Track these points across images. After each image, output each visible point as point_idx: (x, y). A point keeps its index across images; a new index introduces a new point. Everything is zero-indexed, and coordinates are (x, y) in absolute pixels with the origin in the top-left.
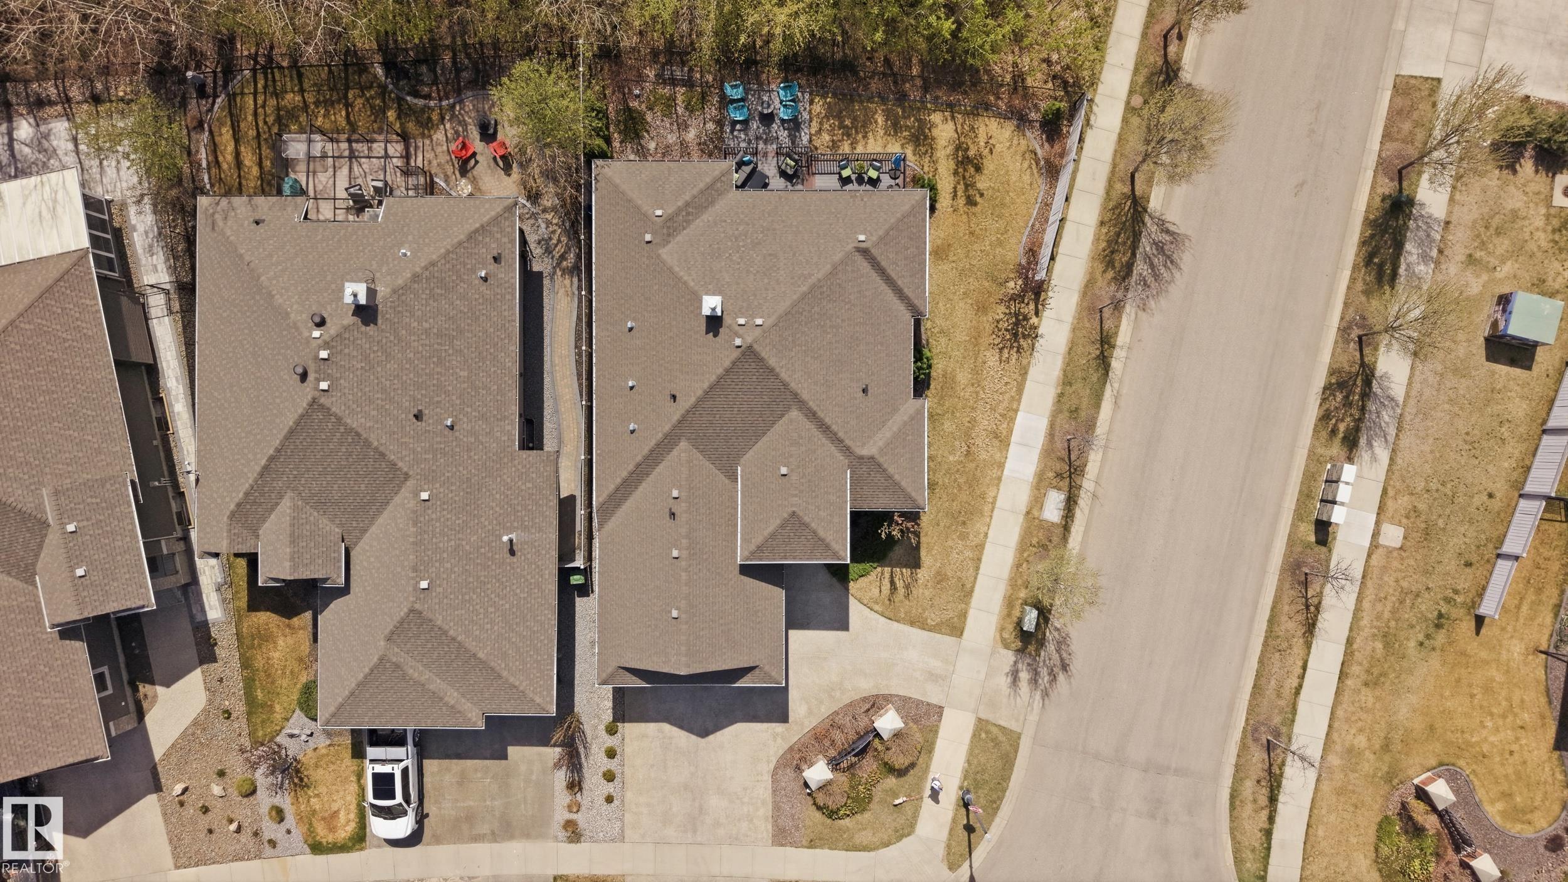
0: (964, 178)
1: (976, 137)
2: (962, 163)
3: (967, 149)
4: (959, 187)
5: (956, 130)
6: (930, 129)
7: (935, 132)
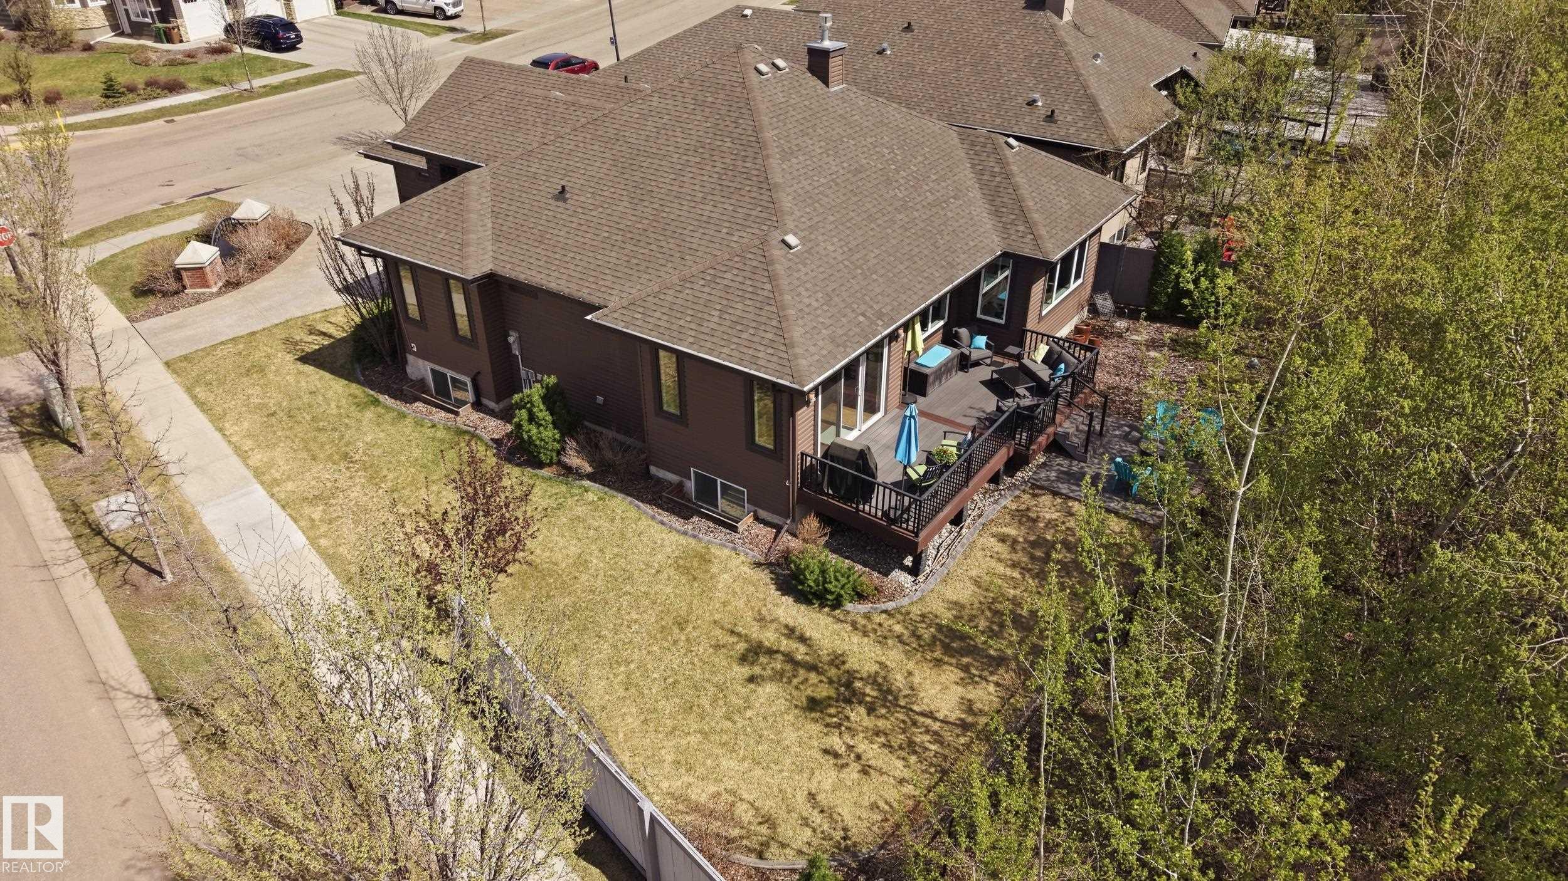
0: (812, 668)
1: (888, 746)
2: (848, 685)
3: (871, 710)
4: (802, 649)
5: (930, 715)
6: (966, 668)
7: (951, 674)
